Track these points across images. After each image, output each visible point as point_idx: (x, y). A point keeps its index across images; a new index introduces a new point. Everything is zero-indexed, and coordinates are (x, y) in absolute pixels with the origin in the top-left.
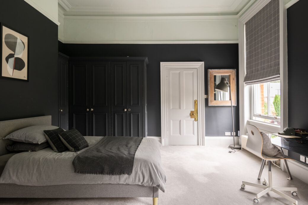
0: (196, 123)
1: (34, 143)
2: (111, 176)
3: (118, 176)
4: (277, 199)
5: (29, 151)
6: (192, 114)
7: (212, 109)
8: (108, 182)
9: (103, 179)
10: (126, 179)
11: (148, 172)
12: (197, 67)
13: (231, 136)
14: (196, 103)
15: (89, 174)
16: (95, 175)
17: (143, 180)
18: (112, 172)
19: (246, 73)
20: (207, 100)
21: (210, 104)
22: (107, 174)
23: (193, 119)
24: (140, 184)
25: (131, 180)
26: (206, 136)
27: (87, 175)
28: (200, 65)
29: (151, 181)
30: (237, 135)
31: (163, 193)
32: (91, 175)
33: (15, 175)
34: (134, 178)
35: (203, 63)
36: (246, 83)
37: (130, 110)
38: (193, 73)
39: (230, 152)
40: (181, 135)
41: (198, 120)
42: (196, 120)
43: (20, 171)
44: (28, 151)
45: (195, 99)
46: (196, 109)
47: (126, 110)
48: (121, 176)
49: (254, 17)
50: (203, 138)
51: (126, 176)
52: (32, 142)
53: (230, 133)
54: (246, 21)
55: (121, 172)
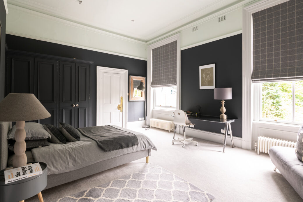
0: (121, 113)
1: (45, 138)
2: (127, 148)
3: (131, 148)
4: (188, 144)
5: (40, 147)
6: (119, 107)
7: (132, 103)
8: (127, 153)
9: (123, 151)
10: (136, 148)
11: (146, 140)
12: (123, 73)
13: (142, 120)
14: (121, 98)
15: (113, 151)
16: (117, 150)
17: (146, 146)
18: (127, 146)
19: (152, 80)
20: (129, 97)
21: (131, 100)
22: (125, 148)
23: (120, 111)
24: (144, 149)
25: (139, 148)
26: (128, 122)
27: (112, 152)
28: (125, 72)
29: (150, 146)
30: (145, 119)
31: (156, 151)
32: (115, 151)
33: (52, 166)
34: (140, 147)
35: (127, 70)
36: (152, 86)
37: (77, 105)
38: (120, 77)
39: (146, 130)
40: (111, 123)
41: (123, 111)
42: (122, 111)
43: (54, 162)
44: (38, 147)
45: (121, 96)
46: (122, 103)
47: (75, 106)
48: (133, 147)
49: (159, 48)
50: (126, 124)
51: (136, 146)
52: (42, 138)
53: (141, 118)
54: (153, 49)
55: (133, 144)
